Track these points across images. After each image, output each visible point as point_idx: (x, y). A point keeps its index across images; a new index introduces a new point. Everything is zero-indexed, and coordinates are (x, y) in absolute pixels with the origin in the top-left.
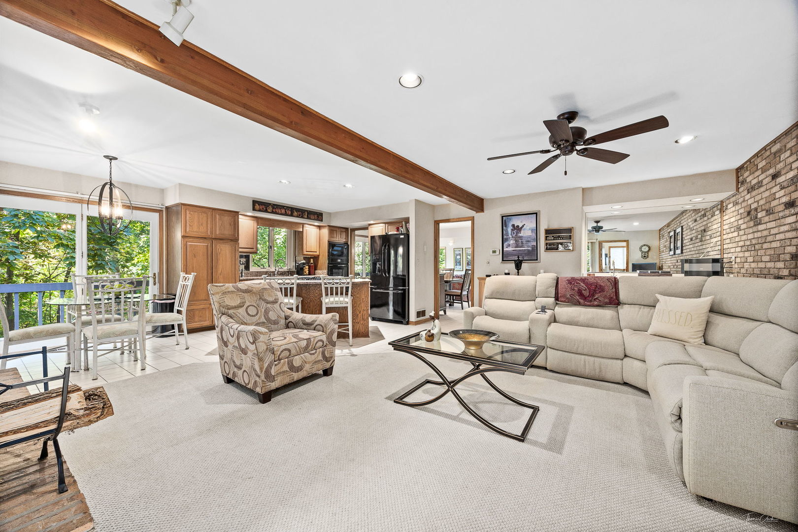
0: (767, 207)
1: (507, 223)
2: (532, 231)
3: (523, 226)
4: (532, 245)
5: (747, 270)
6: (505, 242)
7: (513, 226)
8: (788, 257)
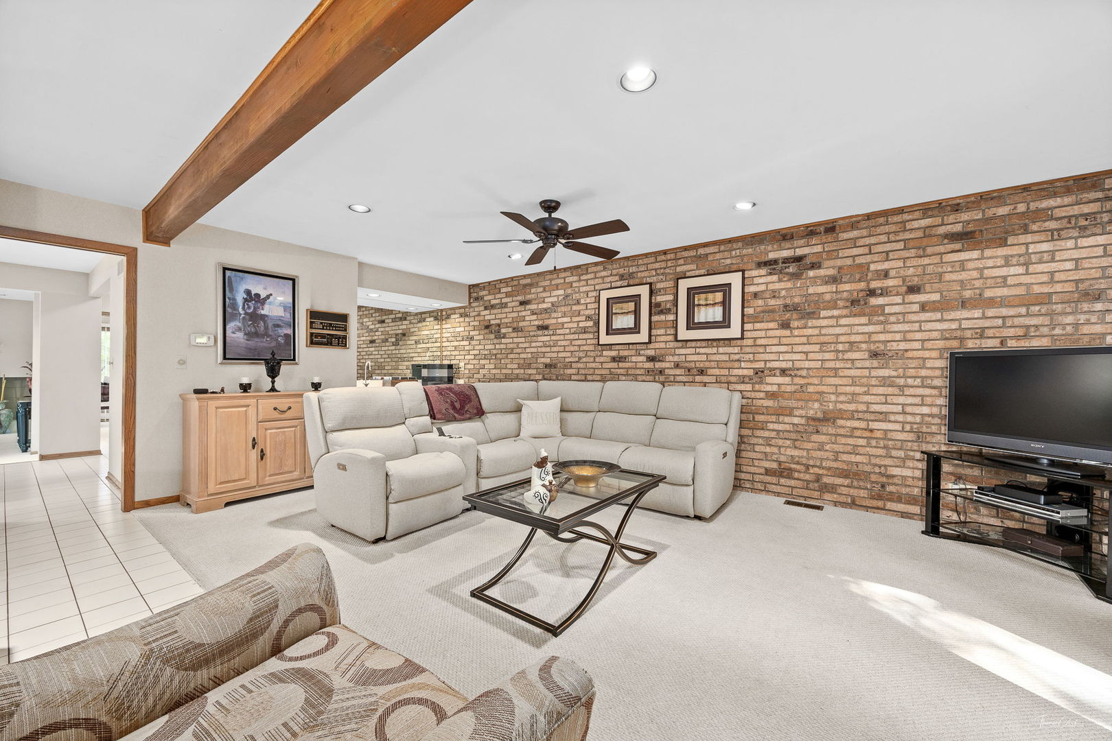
0: (515, 325)
1: (234, 285)
2: (285, 309)
3: (268, 297)
4: (285, 334)
5: (484, 376)
6: (230, 321)
7: (248, 292)
8: (541, 366)
